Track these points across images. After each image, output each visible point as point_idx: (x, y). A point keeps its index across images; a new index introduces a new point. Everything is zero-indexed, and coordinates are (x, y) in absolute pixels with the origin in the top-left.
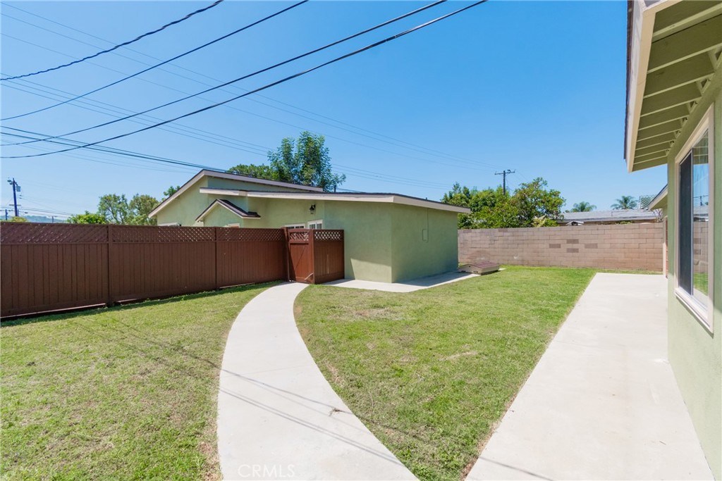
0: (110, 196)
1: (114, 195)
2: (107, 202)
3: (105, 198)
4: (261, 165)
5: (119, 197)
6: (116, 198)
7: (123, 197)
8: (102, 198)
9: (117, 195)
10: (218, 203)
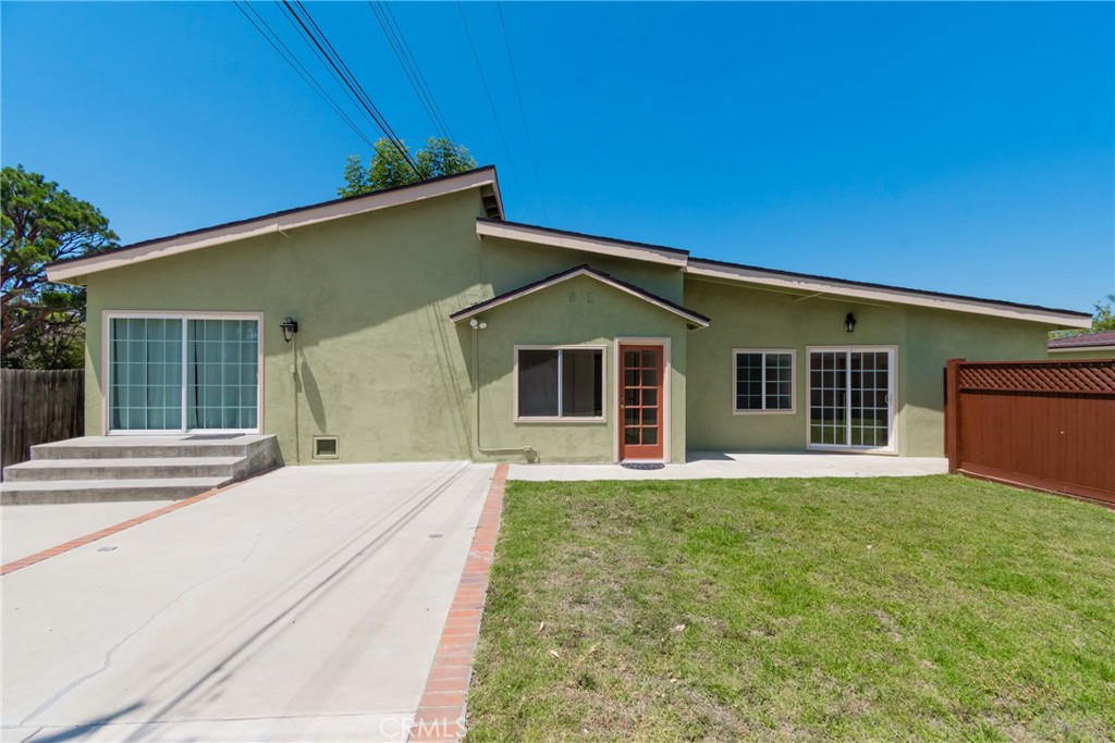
10: (583, 275)
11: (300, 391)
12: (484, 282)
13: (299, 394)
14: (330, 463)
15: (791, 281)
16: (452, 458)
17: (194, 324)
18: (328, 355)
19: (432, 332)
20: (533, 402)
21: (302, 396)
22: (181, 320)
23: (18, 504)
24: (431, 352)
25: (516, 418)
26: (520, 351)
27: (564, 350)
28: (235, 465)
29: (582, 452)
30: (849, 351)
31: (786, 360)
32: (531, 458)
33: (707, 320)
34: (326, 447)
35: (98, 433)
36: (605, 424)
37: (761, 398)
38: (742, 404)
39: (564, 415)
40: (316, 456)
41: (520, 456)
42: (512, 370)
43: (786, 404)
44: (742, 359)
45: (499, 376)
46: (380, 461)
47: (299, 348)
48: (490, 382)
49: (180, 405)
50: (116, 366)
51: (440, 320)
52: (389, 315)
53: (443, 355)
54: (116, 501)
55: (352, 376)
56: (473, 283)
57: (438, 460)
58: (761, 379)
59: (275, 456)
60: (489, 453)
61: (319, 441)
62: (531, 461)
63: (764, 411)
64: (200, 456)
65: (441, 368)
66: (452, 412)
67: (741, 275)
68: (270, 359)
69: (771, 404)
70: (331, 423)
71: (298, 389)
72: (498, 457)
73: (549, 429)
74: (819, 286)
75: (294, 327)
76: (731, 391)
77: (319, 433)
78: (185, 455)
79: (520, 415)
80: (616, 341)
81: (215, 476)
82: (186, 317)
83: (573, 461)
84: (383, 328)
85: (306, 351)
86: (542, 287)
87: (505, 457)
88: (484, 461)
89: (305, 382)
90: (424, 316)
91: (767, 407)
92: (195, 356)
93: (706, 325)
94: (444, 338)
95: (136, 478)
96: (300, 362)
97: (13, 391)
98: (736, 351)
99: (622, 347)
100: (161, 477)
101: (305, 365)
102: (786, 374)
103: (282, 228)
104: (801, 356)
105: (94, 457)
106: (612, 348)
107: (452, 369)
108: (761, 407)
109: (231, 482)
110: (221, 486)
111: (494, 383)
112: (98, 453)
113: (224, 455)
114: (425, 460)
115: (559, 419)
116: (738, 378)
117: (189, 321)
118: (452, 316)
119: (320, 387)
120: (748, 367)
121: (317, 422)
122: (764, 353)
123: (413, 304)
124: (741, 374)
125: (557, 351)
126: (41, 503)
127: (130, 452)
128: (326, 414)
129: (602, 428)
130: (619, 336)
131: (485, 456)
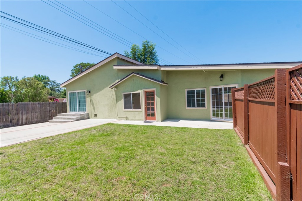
0: (8, 77)
1: (11, 77)
2: (6, 80)
3: (5, 78)
4: (93, 63)
5: (13, 78)
6: (11, 78)
7: (16, 78)
8: (2, 79)
9: (12, 77)
10: (133, 75)
13: (91, 105)
14: (96, 119)
15: (191, 68)
16: (115, 118)
17: (78, 93)
18: (95, 97)
20: (127, 106)
22: (76, 92)
24: (110, 95)
26: (124, 94)
27: (132, 93)
28: (76, 118)
29: (137, 118)
30: (218, 87)
31: (203, 92)
32: (127, 119)
34: (96, 115)
35: (68, 112)
36: (141, 111)
37: (195, 104)
38: (189, 106)
39: (133, 109)
40: (94, 117)
41: (125, 118)
42: (122, 99)
43: (204, 105)
44: (188, 92)
45: (120, 100)
46: (103, 118)
47: (90, 96)
49: (77, 107)
50: (70, 101)
53: (112, 96)
55: (98, 101)
56: (117, 80)
58: (195, 98)
59: (88, 117)
60: (119, 117)
62: (127, 120)
63: (196, 108)
65: (112, 99)
67: (176, 68)
68: (87, 98)
69: (198, 105)
70: (96, 111)
73: (130, 112)
74: (201, 68)
75: (90, 92)
76: (185, 102)
77: (94, 113)
78: (73, 116)
79: (125, 109)
80: (143, 90)
82: (77, 91)
83: (135, 120)
84: (103, 91)
85: (92, 97)
87: (122, 118)
89: (92, 102)
91: (197, 107)
92: (79, 99)
93: (167, 85)
95: (65, 119)
97: (61, 105)
98: (186, 90)
99: (145, 92)
100: (68, 119)
101: (92, 99)
102: (203, 96)
103: (86, 73)
104: (208, 90)
105: (63, 116)
106: (142, 92)
107: (114, 99)
108: (195, 107)
109: (75, 121)
110: (72, 121)
111: (120, 102)
112: (68, 115)
113: (77, 116)
114: (110, 119)
116: (188, 98)
117: (78, 92)
118: (110, 88)
119: (94, 104)
120: (190, 94)
121: (94, 110)
122: (195, 90)
124: (188, 97)
129: (141, 112)
130: (143, 89)
131: (118, 118)
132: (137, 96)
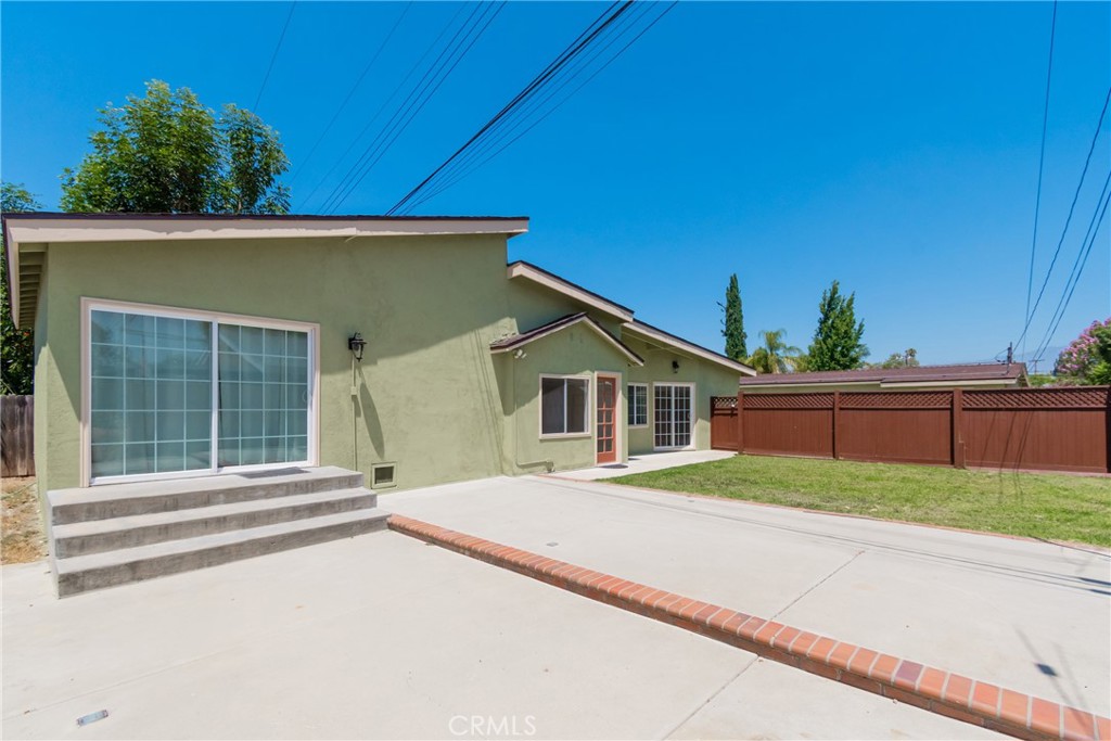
10: (585, 321)
11: (360, 416)
12: (511, 317)
13: (358, 419)
14: (388, 492)
16: (489, 475)
17: (230, 330)
18: (387, 375)
19: (474, 358)
20: (551, 421)
21: (361, 420)
22: (210, 324)
23: (140, 579)
25: (541, 436)
26: (544, 379)
27: (568, 380)
29: (578, 461)
30: (673, 385)
31: (644, 391)
32: (551, 468)
33: (643, 361)
34: (384, 474)
36: (590, 438)
39: (568, 431)
40: (374, 486)
41: (544, 467)
42: (538, 394)
45: (529, 400)
46: (434, 483)
47: (357, 367)
48: (524, 405)
49: (208, 434)
51: (480, 348)
52: (439, 339)
54: (281, 550)
55: (409, 399)
56: (503, 316)
57: (479, 478)
60: (523, 467)
61: (376, 469)
62: (551, 471)
64: (313, 491)
65: (481, 392)
66: (489, 433)
68: (327, 378)
69: (638, 423)
70: (389, 448)
71: (357, 414)
72: (530, 469)
73: (558, 444)
77: (378, 460)
78: (295, 493)
79: (544, 432)
80: (596, 373)
81: (359, 508)
82: (217, 320)
85: (366, 370)
86: (544, 335)
87: (534, 468)
88: (521, 474)
89: (364, 405)
90: (467, 342)
93: (642, 364)
94: (483, 363)
95: (268, 523)
96: (359, 382)
99: (599, 379)
100: (300, 518)
101: (364, 388)
102: (645, 401)
103: (360, 234)
104: (651, 388)
105: (166, 509)
106: (593, 379)
107: (489, 393)
111: (527, 405)
113: (340, 488)
114: (469, 479)
115: (565, 435)
117: (222, 325)
118: (492, 348)
119: (379, 411)
121: (376, 448)
122: (635, 385)
123: (460, 330)
125: (563, 380)
126: (178, 571)
127: (222, 497)
128: (385, 439)
129: (588, 441)
130: (597, 370)
131: (520, 470)
132: (577, 390)
